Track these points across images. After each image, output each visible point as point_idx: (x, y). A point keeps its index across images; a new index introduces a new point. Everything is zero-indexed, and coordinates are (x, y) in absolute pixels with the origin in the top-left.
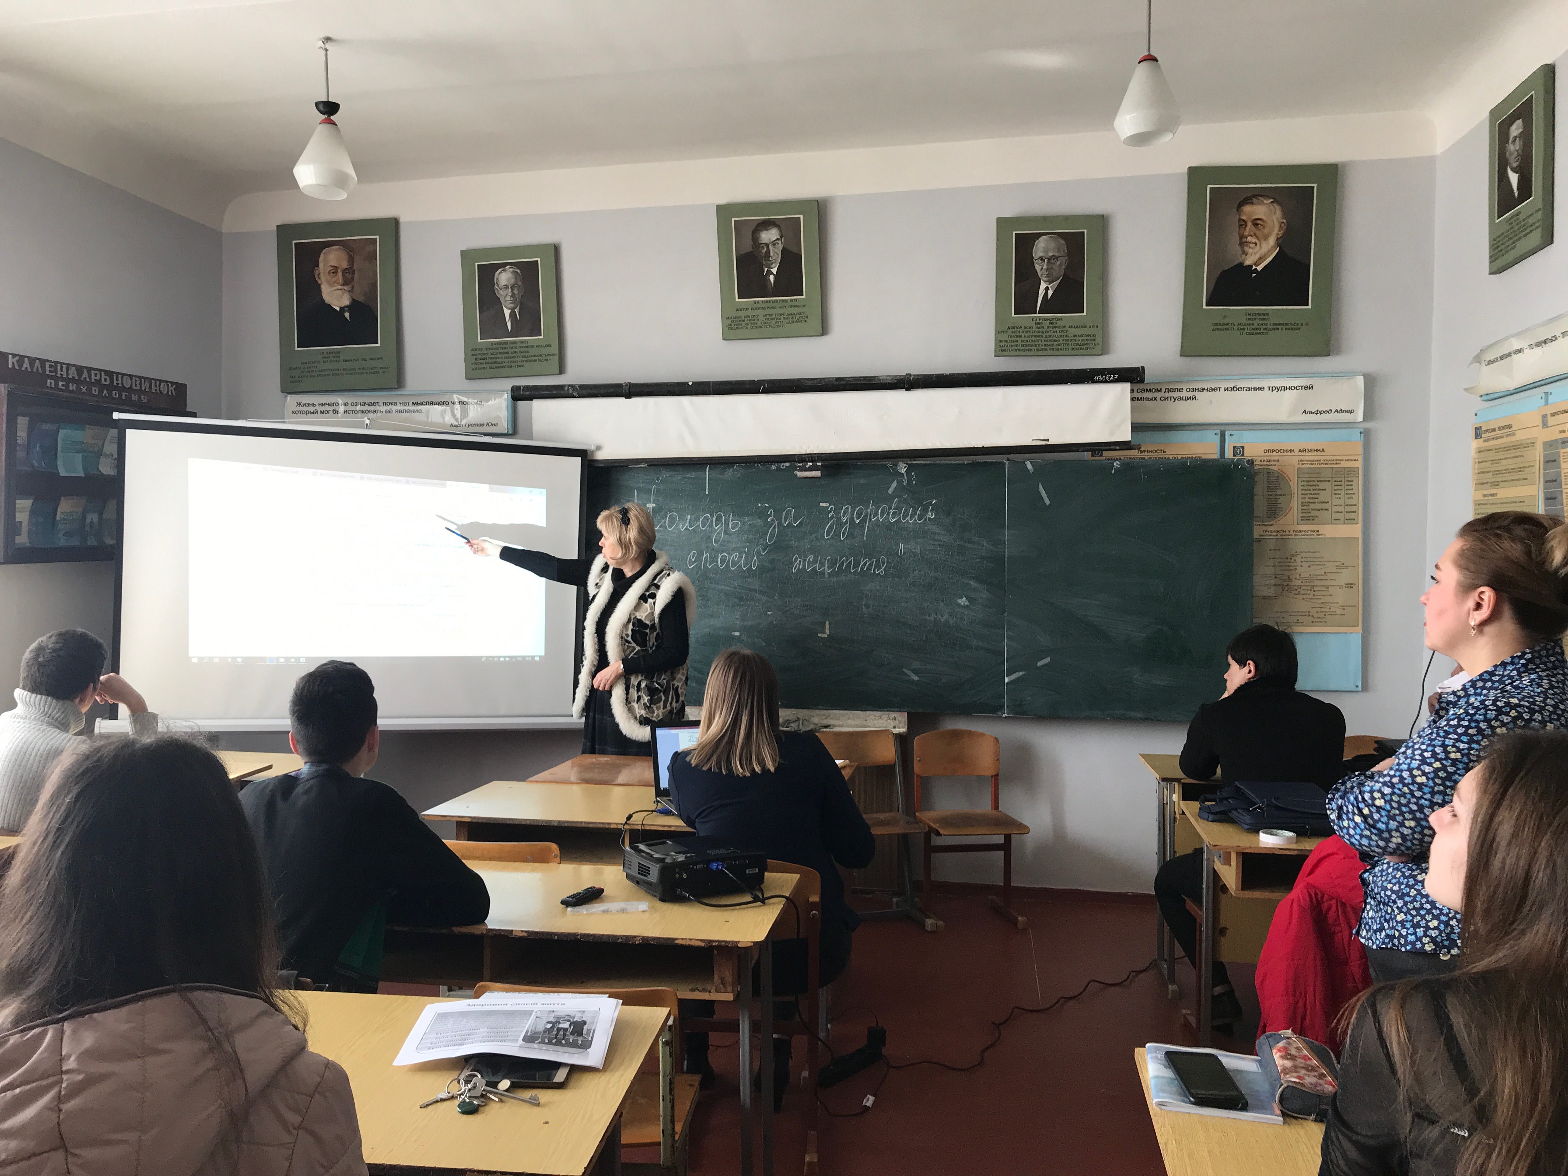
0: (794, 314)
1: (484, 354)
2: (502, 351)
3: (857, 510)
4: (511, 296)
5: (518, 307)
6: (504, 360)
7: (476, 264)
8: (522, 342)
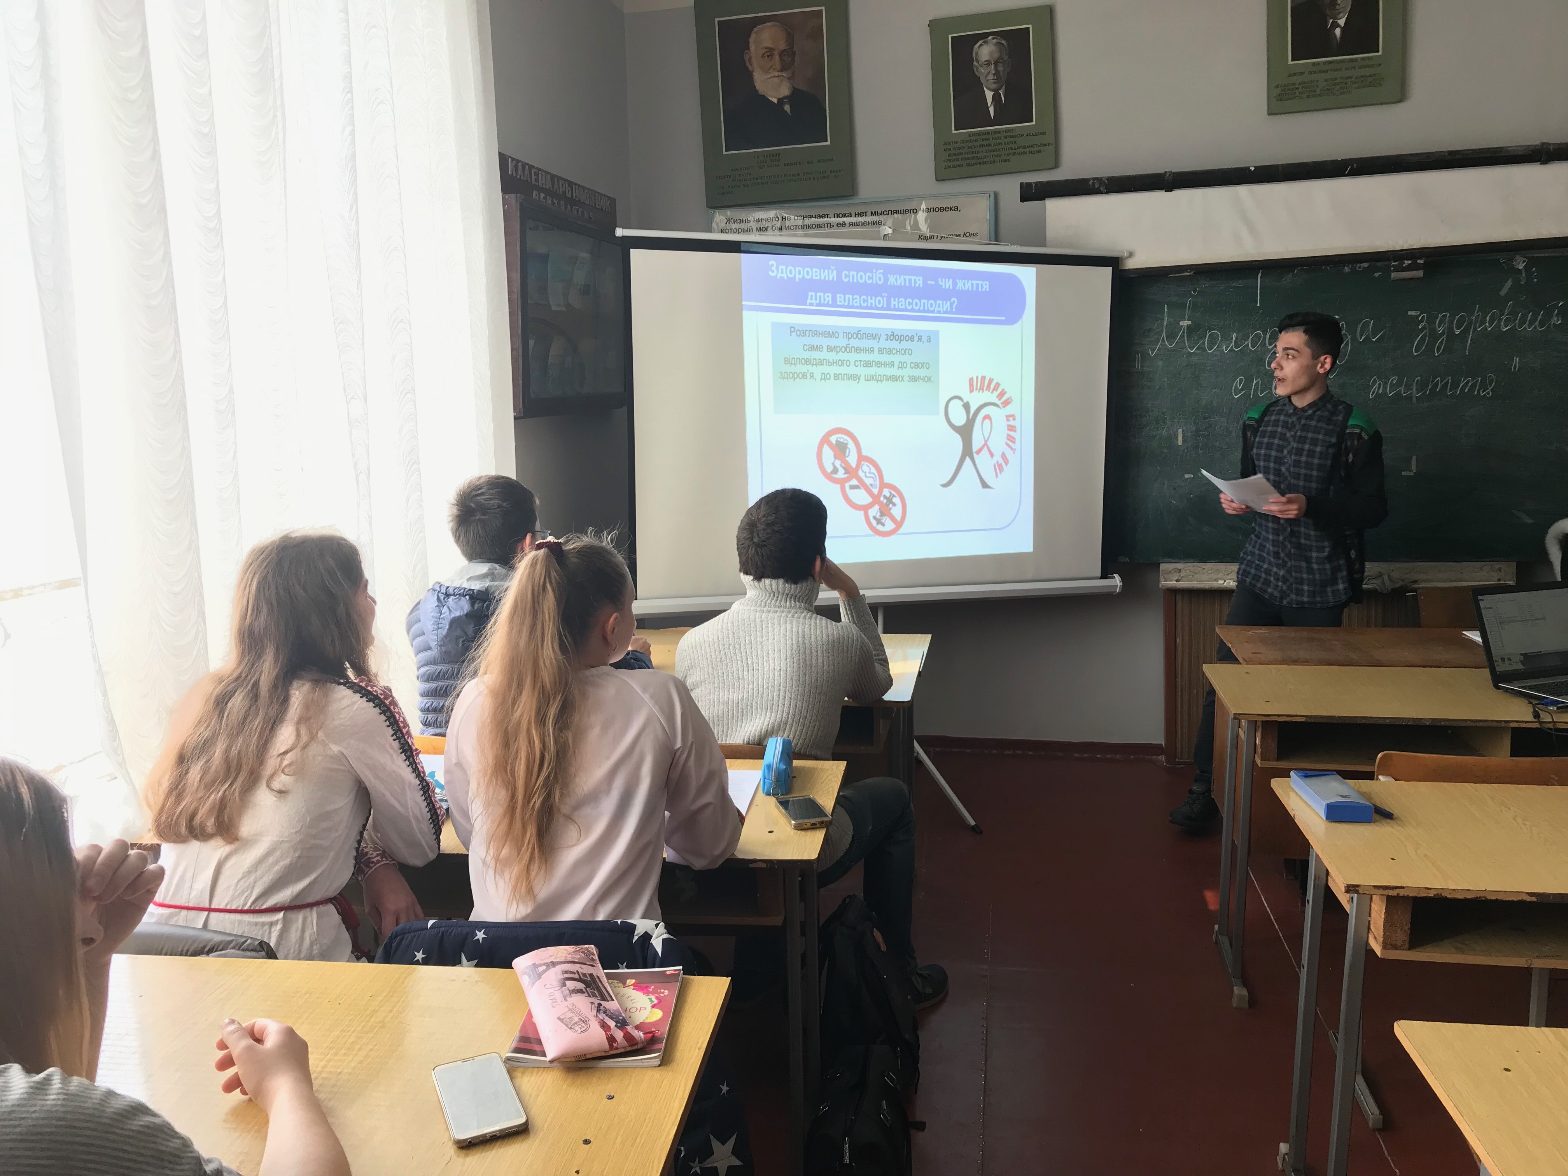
0: (1366, 76)
1: (960, 148)
2: (982, 143)
3: (1457, 317)
4: (995, 74)
5: (1004, 87)
6: (985, 154)
7: (950, 36)
8: (1007, 131)
